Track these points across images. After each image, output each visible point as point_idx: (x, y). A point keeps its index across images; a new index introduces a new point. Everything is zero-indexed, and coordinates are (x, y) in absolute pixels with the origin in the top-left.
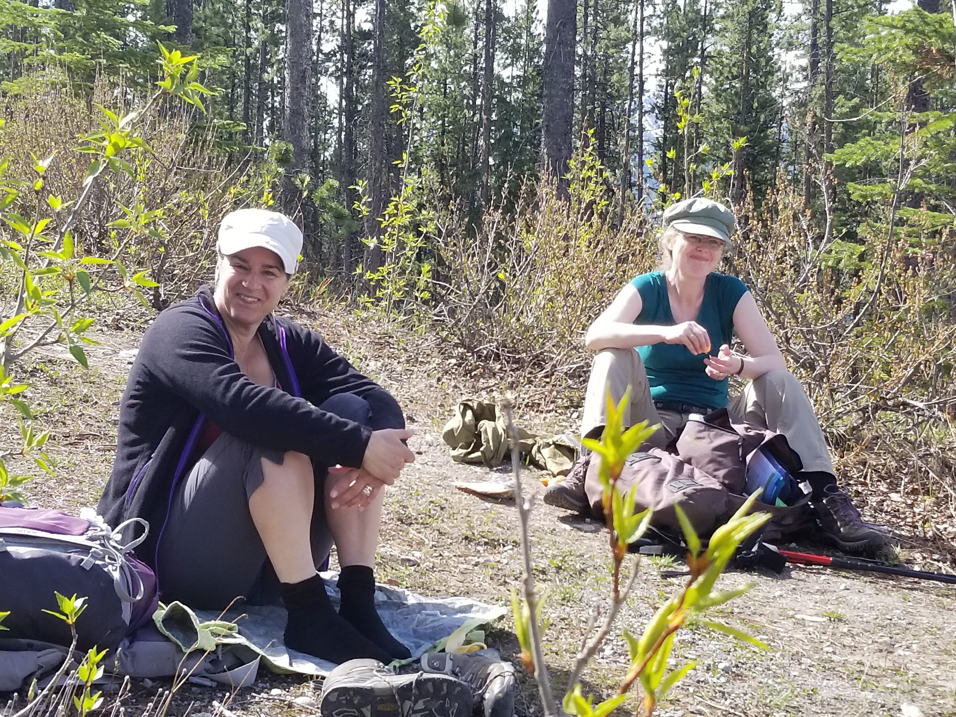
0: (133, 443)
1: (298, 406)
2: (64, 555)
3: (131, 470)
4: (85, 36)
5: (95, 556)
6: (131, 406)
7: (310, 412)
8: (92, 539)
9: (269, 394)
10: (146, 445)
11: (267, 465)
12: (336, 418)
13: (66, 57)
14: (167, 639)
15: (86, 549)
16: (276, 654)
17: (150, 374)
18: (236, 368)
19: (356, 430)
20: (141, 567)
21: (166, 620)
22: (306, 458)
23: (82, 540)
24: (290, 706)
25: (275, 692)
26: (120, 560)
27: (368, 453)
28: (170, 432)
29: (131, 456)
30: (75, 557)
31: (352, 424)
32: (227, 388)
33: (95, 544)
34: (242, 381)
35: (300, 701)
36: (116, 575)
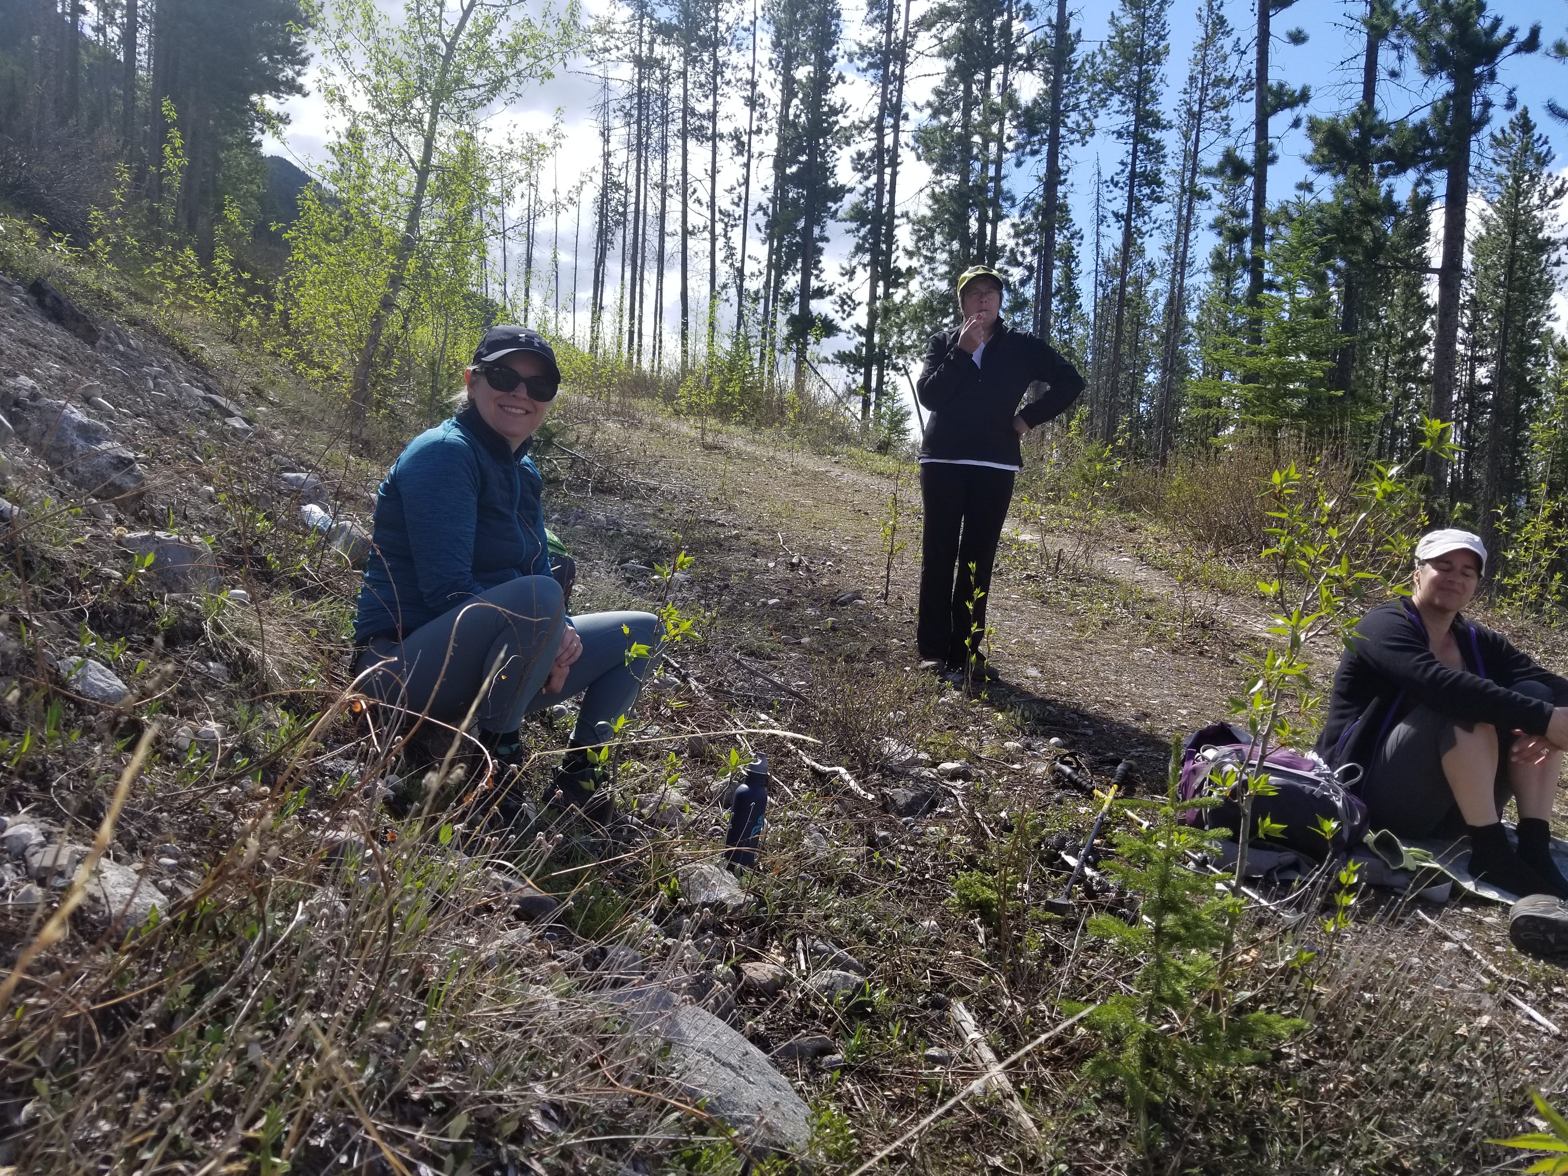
0: (1344, 707)
1: (1487, 686)
2: (1300, 785)
3: (1341, 727)
4: (1274, 402)
5: (1324, 788)
6: (1343, 680)
7: (1497, 692)
8: (1319, 775)
9: (1461, 676)
10: (1355, 709)
11: (1459, 732)
12: (1521, 696)
13: (1262, 418)
14: (1377, 857)
15: (1316, 783)
16: (1466, 880)
17: (1360, 658)
18: (1432, 656)
19: (1540, 706)
20: (1356, 800)
21: (1377, 842)
22: (1492, 727)
23: (1311, 775)
24: (1480, 922)
25: (1466, 910)
26: (1342, 793)
27: (1551, 725)
28: (1375, 701)
29: (1342, 717)
30: (1308, 787)
31: (1535, 701)
32: (1425, 670)
33: (1322, 779)
34: (1437, 666)
35: (1488, 920)
36: (1339, 804)
